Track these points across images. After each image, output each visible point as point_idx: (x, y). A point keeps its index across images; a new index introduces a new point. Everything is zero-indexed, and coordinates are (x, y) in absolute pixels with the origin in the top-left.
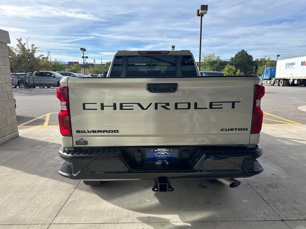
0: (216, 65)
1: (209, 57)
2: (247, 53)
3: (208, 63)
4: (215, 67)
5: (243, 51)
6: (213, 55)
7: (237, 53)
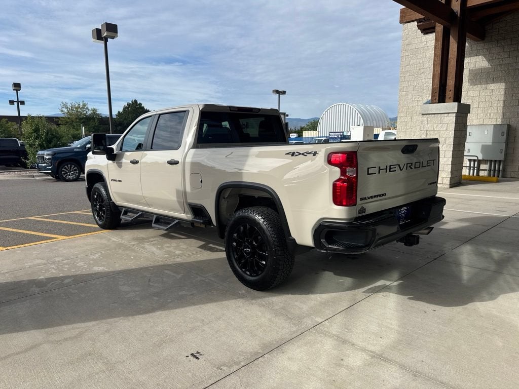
0: (92, 124)
1: (77, 108)
2: (143, 106)
3: (77, 120)
4: (91, 128)
5: (136, 101)
6: (84, 105)
7: (126, 104)
